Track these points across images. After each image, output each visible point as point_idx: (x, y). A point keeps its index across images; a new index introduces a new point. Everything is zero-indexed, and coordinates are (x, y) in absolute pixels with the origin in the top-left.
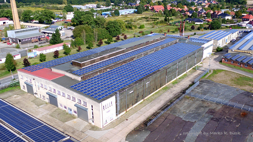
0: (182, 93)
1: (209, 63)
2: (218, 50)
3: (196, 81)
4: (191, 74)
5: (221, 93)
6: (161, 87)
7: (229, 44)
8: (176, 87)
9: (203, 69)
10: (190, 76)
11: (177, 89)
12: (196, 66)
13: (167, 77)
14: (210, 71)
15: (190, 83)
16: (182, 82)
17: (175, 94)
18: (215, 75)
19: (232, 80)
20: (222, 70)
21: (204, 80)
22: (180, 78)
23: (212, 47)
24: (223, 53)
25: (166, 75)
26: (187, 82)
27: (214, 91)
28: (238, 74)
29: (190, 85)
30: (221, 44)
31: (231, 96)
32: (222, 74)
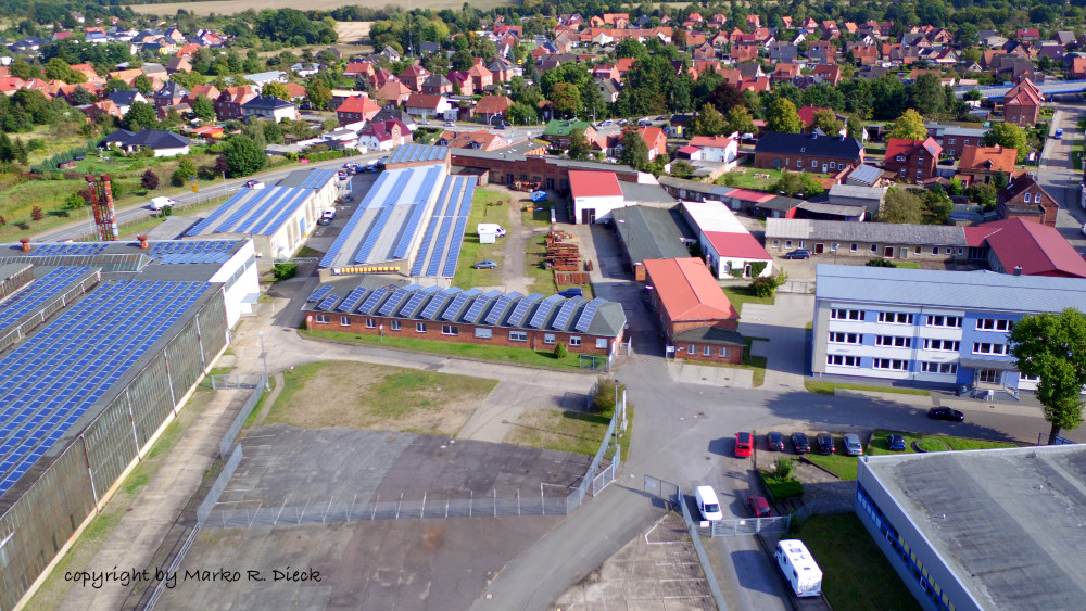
0: (182, 524)
1: (258, 344)
2: (281, 277)
3: (225, 446)
4: (200, 418)
5: (338, 473)
6: (74, 528)
7: (314, 235)
8: (148, 501)
9: (242, 379)
10: (195, 428)
11: (155, 511)
12: (208, 370)
13: (93, 471)
14: (271, 379)
15: (202, 463)
16: (166, 469)
17: (151, 541)
18: (297, 393)
19: (363, 400)
20: (318, 364)
21: (259, 430)
22: (152, 454)
23: (254, 266)
24: (303, 283)
25: (84, 465)
26: (187, 462)
27: (306, 472)
28: (376, 366)
29: (207, 472)
30: (285, 246)
31: (375, 475)
32: (321, 381)
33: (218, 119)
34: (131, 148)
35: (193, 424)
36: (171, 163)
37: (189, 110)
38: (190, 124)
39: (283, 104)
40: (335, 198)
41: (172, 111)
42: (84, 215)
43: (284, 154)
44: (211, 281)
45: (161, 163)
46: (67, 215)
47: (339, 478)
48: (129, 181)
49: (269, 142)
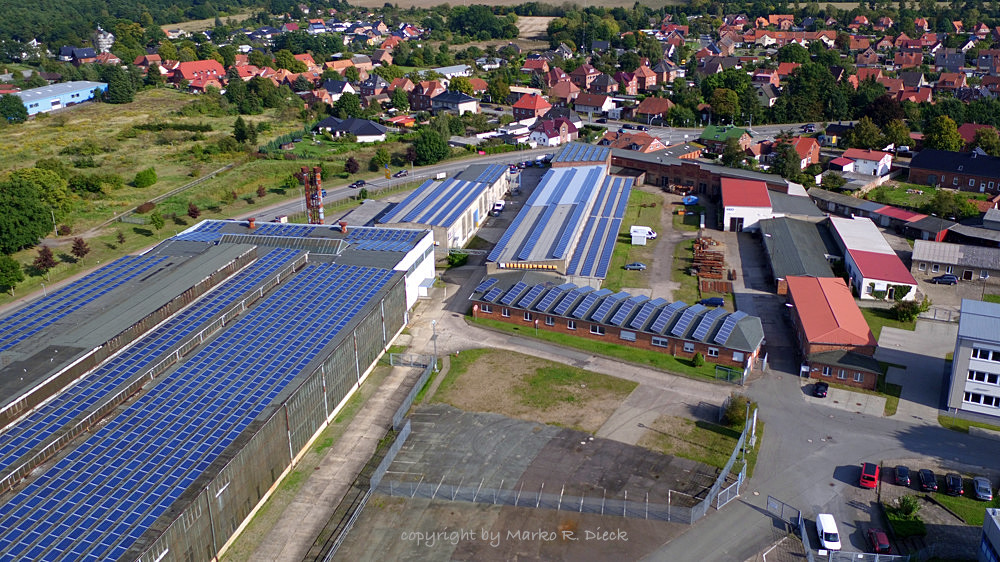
0: (358, 487)
1: (431, 327)
2: (453, 265)
3: (397, 421)
4: (378, 390)
5: (490, 457)
6: (274, 481)
7: (484, 225)
8: (332, 463)
9: (415, 359)
10: (374, 400)
11: (337, 472)
12: (387, 348)
13: (291, 433)
14: (439, 361)
15: (376, 433)
16: (348, 435)
17: (332, 499)
18: (460, 377)
19: (516, 390)
20: (480, 351)
21: (426, 408)
22: (338, 420)
23: (432, 255)
24: (472, 271)
25: (285, 428)
26: (366, 430)
27: (463, 452)
28: (529, 357)
29: (381, 441)
30: (459, 235)
31: (521, 463)
32: (481, 367)
33: (411, 109)
34: (338, 134)
35: (372, 395)
36: (370, 149)
37: (388, 100)
38: (387, 113)
39: (467, 99)
40: (506, 191)
41: (374, 100)
42: (297, 194)
43: (464, 146)
44: (395, 269)
45: (362, 149)
46: (284, 193)
47: (490, 461)
48: (335, 164)
49: (453, 134)
